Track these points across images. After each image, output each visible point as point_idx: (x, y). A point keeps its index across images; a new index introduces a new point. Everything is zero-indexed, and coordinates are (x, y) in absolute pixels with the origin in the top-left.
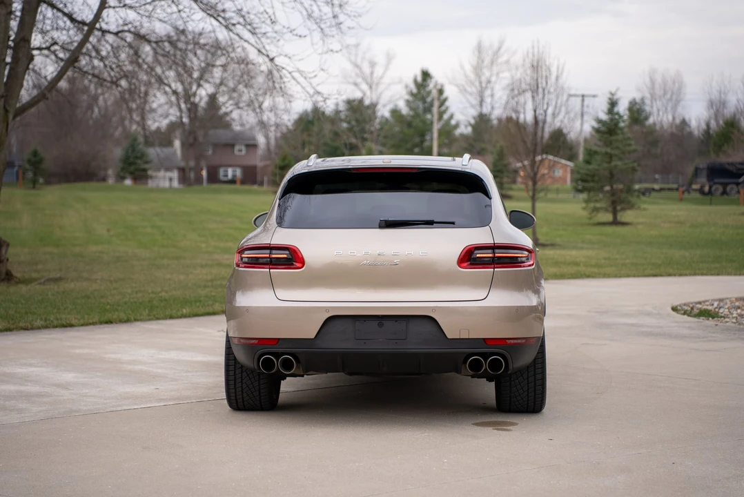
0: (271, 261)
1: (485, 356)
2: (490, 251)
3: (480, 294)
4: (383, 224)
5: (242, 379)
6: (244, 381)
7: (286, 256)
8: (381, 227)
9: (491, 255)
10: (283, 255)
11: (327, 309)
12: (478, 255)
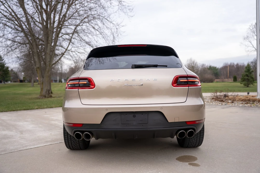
0: (79, 85)
1: (186, 130)
2: (186, 79)
3: (183, 99)
4: (134, 66)
5: (71, 139)
6: (72, 140)
7: (86, 83)
8: (132, 68)
9: (186, 80)
10: (85, 82)
11: (107, 109)
12: (181, 80)
